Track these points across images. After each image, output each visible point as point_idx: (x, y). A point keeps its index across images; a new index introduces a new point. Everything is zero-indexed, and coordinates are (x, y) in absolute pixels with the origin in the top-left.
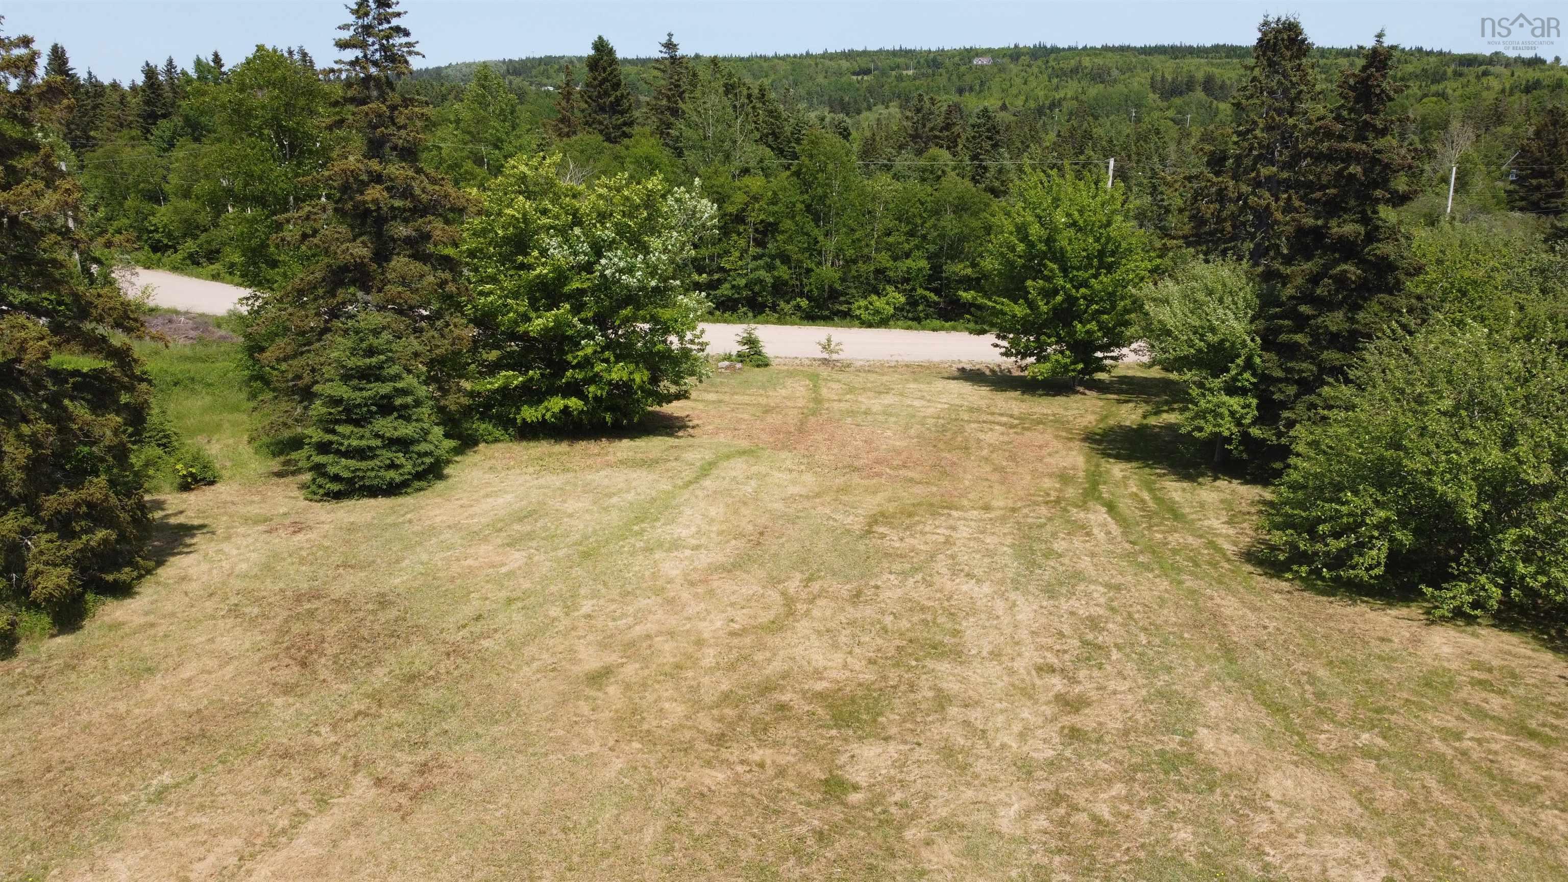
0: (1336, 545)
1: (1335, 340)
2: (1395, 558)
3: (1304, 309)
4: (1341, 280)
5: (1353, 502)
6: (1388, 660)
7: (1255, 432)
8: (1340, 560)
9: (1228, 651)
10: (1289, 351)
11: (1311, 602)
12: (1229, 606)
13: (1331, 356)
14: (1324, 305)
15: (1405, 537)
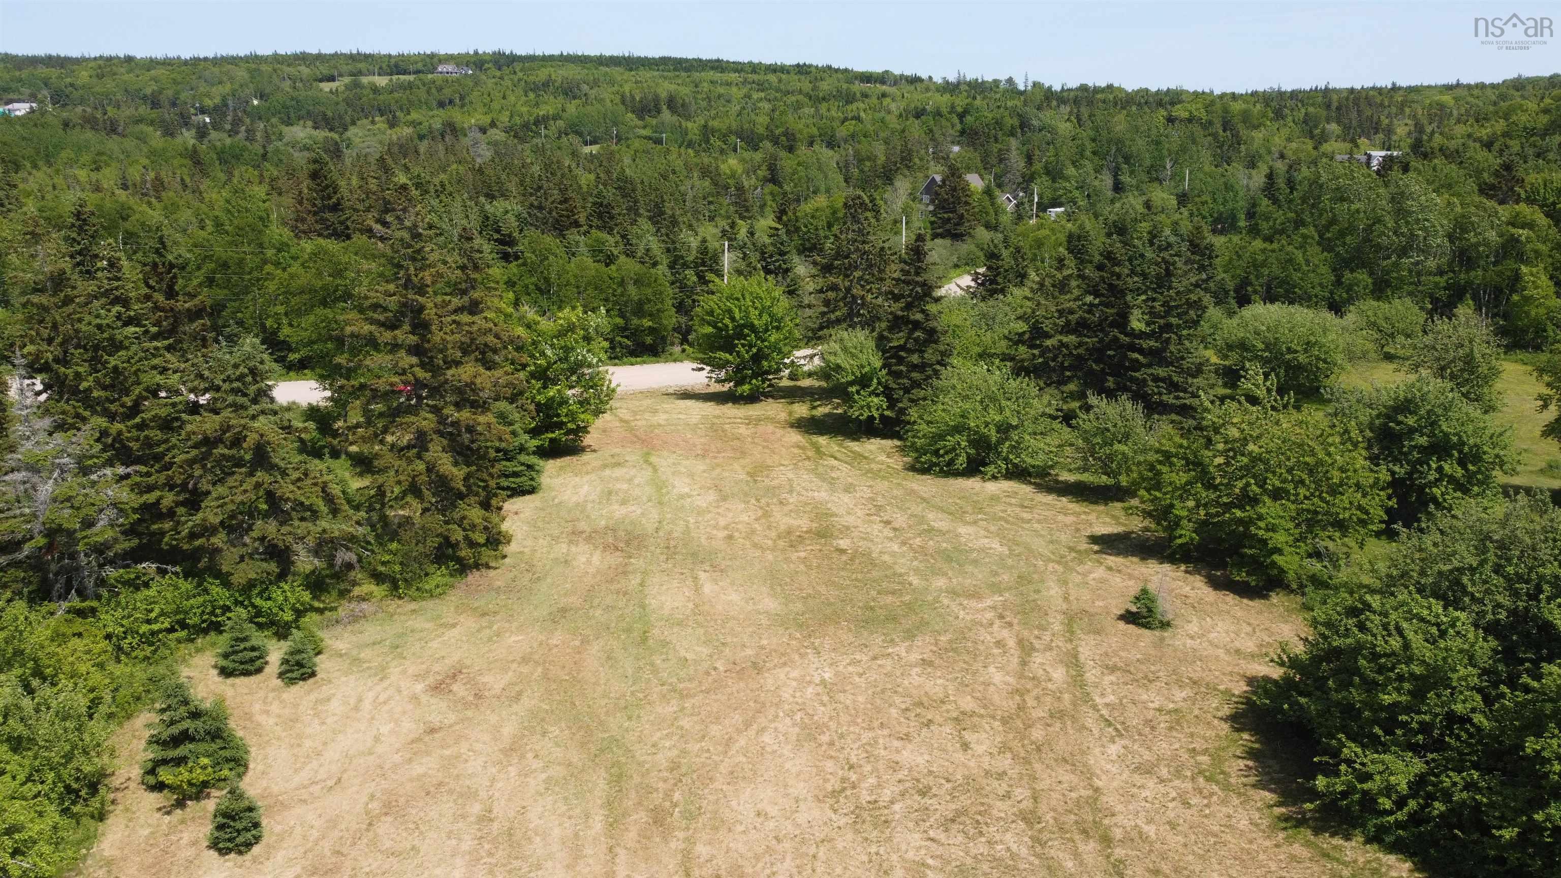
0: (947, 458)
1: (914, 367)
2: (970, 459)
3: (902, 354)
4: (916, 340)
5: (951, 441)
6: (977, 494)
7: (887, 413)
8: (950, 463)
9: (924, 499)
10: (897, 375)
11: (942, 481)
12: (915, 486)
13: (915, 375)
14: (910, 351)
15: (972, 451)
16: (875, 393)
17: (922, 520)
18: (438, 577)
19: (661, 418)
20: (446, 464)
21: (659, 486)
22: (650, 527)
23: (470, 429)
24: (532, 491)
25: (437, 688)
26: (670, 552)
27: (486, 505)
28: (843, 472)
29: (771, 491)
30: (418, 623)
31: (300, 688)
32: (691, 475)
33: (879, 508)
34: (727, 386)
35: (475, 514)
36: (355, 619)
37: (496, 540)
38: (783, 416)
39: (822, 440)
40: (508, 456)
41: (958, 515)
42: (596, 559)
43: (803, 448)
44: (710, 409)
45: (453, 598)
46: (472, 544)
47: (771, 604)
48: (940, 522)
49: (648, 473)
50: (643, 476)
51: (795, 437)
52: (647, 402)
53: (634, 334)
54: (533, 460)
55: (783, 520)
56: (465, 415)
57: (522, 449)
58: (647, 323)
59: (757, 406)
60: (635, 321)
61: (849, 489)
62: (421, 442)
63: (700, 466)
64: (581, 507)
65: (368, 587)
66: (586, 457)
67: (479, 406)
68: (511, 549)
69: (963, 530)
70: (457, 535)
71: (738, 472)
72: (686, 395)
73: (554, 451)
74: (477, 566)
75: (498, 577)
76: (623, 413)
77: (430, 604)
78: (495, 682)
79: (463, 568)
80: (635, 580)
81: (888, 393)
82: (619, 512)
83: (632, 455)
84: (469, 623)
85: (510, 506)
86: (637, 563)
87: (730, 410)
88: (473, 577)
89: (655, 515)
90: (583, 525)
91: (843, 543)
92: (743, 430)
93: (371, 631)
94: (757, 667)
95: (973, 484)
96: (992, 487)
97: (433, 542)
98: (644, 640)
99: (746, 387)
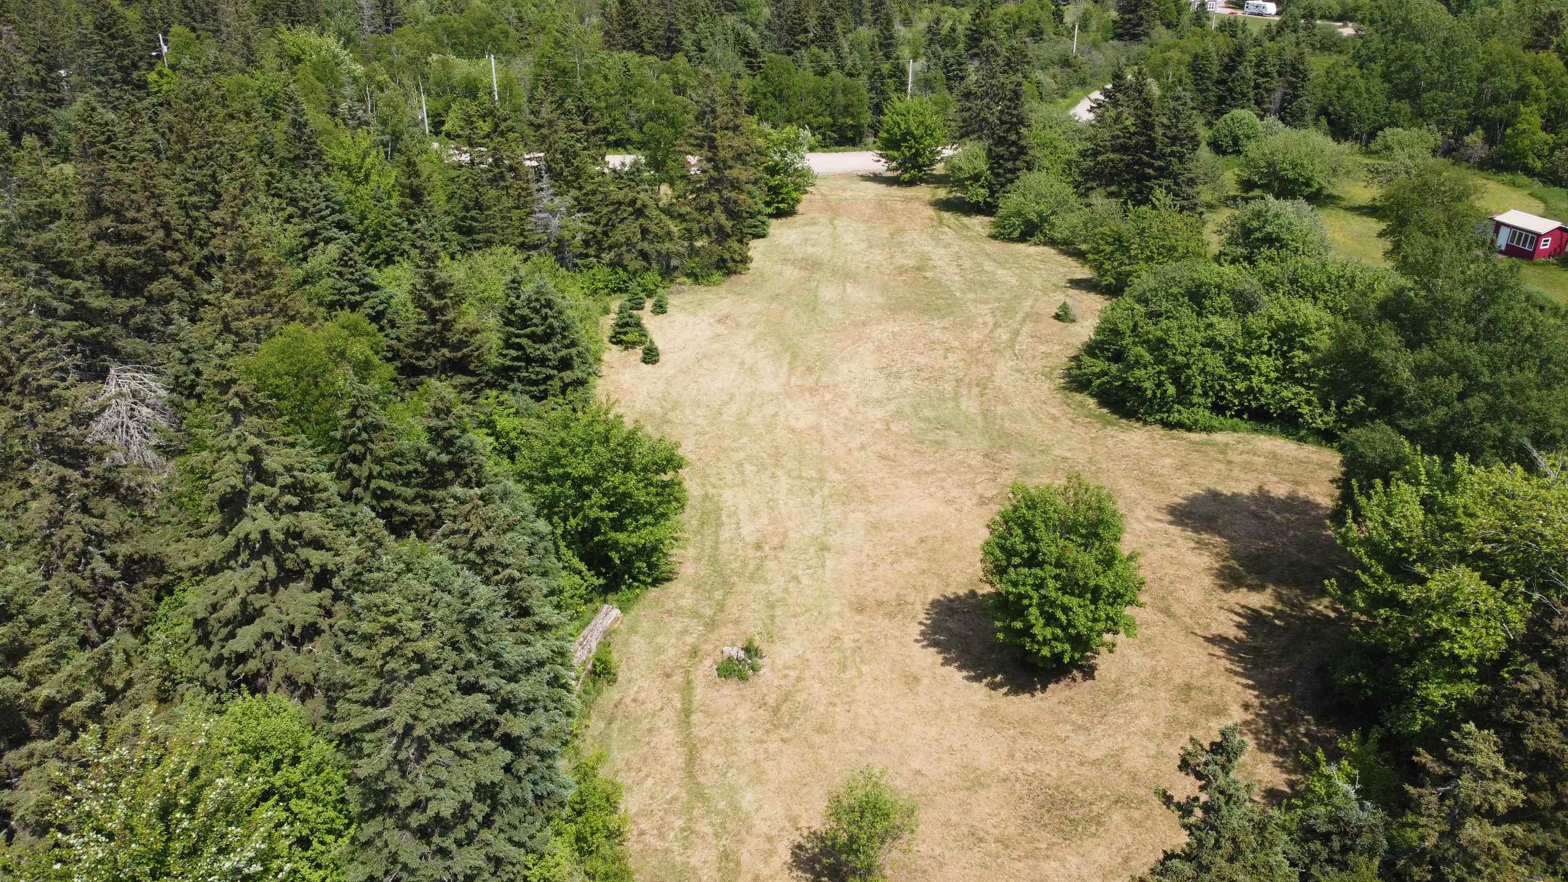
0: (1009, 230)
1: (1010, 171)
2: (1021, 233)
3: (1002, 161)
4: (1012, 153)
5: (1012, 220)
6: (1019, 253)
7: (988, 200)
8: (1010, 234)
9: (989, 256)
14: (1007, 160)
15: (1023, 226)
16: (982, 187)
17: (980, 265)
18: (717, 276)
19: (848, 194)
20: (723, 219)
21: (835, 237)
22: (825, 261)
23: (735, 202)
24: (764, 236)
25: (719, 321)
26: (834, 272)
27: (740, 241)
28: (948, 235)
29: (900, 244)
30: (709, 296)
31: (660, 317)
32: (856, 233)
33: (959, 257)
34: (895, 174)
35: (736, 245)
36: (679, 292)
37: (745, 260)
38: (928, 197)
39: (946, 215)
40: (752, 216)
41: (999, 264)
42: (796, 273)
43: (932, 219)
44: (881, 189)
45: (725, 286)
46: (734, 261)
47: (879, 299)
48: (988, 266)
49: (830, 230)
50: (827, 231)
51: (931, 212)
52: (841, 182)
53: (839, 129)
54: (765, 219)
55: (901, 260)
56: (733, 195)
57: (759, 212)
58: (850, 121)
59: (913, 188)
60: (841, 120)
61: (947, 246)
62: (710, 207)
63: (862, 227)
64: (790, 247)
65: (683, 279)
66: (797, 218)
67: (741, 191)
68: (751, 265)
69: (1000, 272)
70: (727, 256)
71: (885, 232)
72: (866, 178)
73: (779, 214)
74: (735, 273)
75: (745, 278)
76: (824, 190)
77: (713, 288)
78: (744, 320)
79: (729, 273)
80: (814, 284)
81: (990, 187)
82: (810, 250)
83: (823, 219)
84: (731, 297)
85: (754, 243)
86: (817, 276)
87: (895, 191)
88: (734, 278)
89: (830, 253)
90: (790, 256)
91: (928, 274)
92: (899, 206)
93: (688, 298)
94: (864, 324)
95: (1021, 247)
96: (1032, 250)
97: (715, 258)
98: (814, 310)
99: (907, 176)
